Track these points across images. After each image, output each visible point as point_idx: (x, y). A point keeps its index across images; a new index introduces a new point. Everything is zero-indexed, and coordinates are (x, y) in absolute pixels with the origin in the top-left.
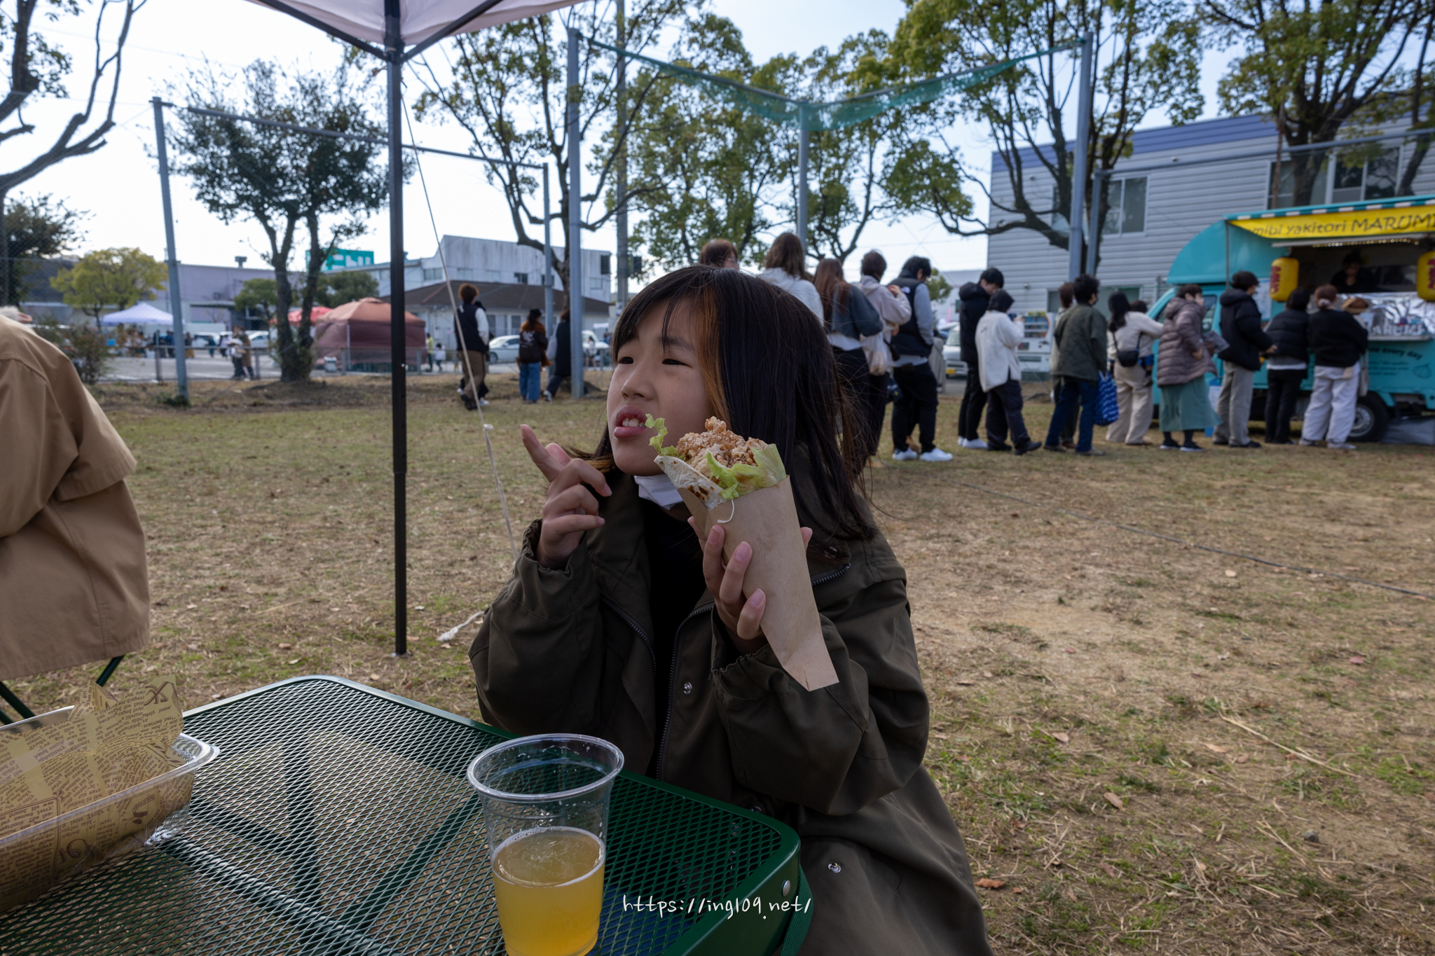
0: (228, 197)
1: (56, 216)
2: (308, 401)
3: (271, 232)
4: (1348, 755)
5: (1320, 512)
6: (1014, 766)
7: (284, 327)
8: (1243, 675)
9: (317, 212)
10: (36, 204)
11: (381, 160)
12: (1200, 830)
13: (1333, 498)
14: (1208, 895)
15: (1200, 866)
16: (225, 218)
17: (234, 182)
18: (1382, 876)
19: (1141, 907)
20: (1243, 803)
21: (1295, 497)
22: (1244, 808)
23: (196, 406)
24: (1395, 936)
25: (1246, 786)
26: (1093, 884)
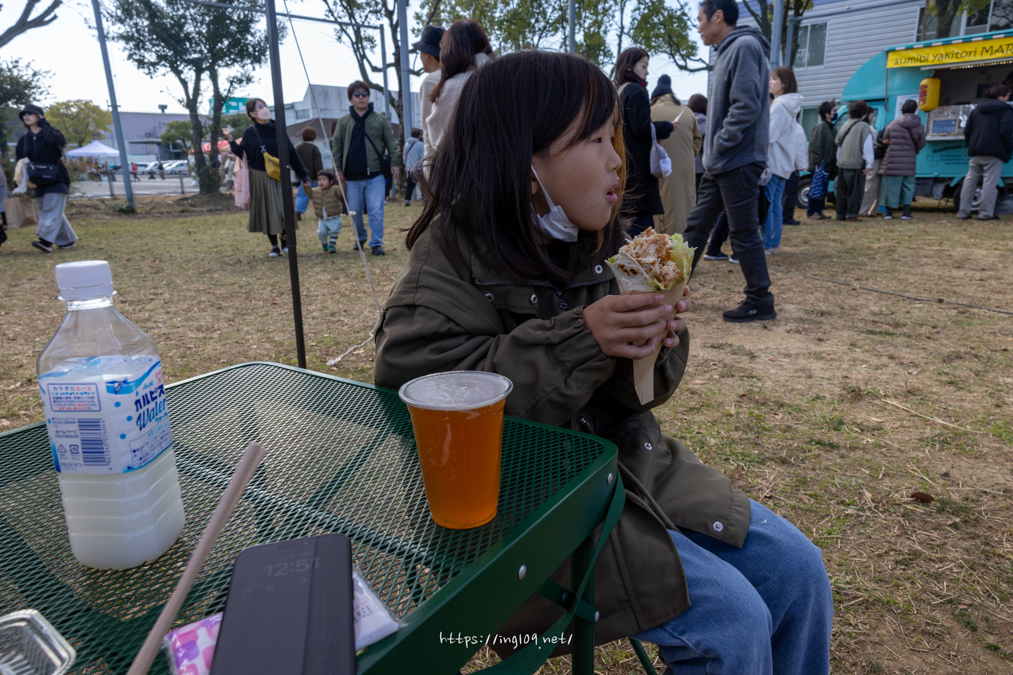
0: (151, 57)
1: (26, 75)
2: (219, 208)
3: (184, 83)
4: (970, 420)
5: (949, 262)
6: (736, 435)
7: (199, 154)
8: (896, 372)
9: (216, 67)
10: (11, 66)
11: (260, 26)
12: (867, 472)
13: (958, 252)
14: (874, 512)
15: (868, 495)
16: (150, 73)
17: (154, 45)
18: (994, 497)
19: (827, 522)
20: (897, 454)
21: (931, 253)
22: (897, 457)
23: (141, 213)
24: (1003, 533)
25: (899, 443)
26: (794, 508)
